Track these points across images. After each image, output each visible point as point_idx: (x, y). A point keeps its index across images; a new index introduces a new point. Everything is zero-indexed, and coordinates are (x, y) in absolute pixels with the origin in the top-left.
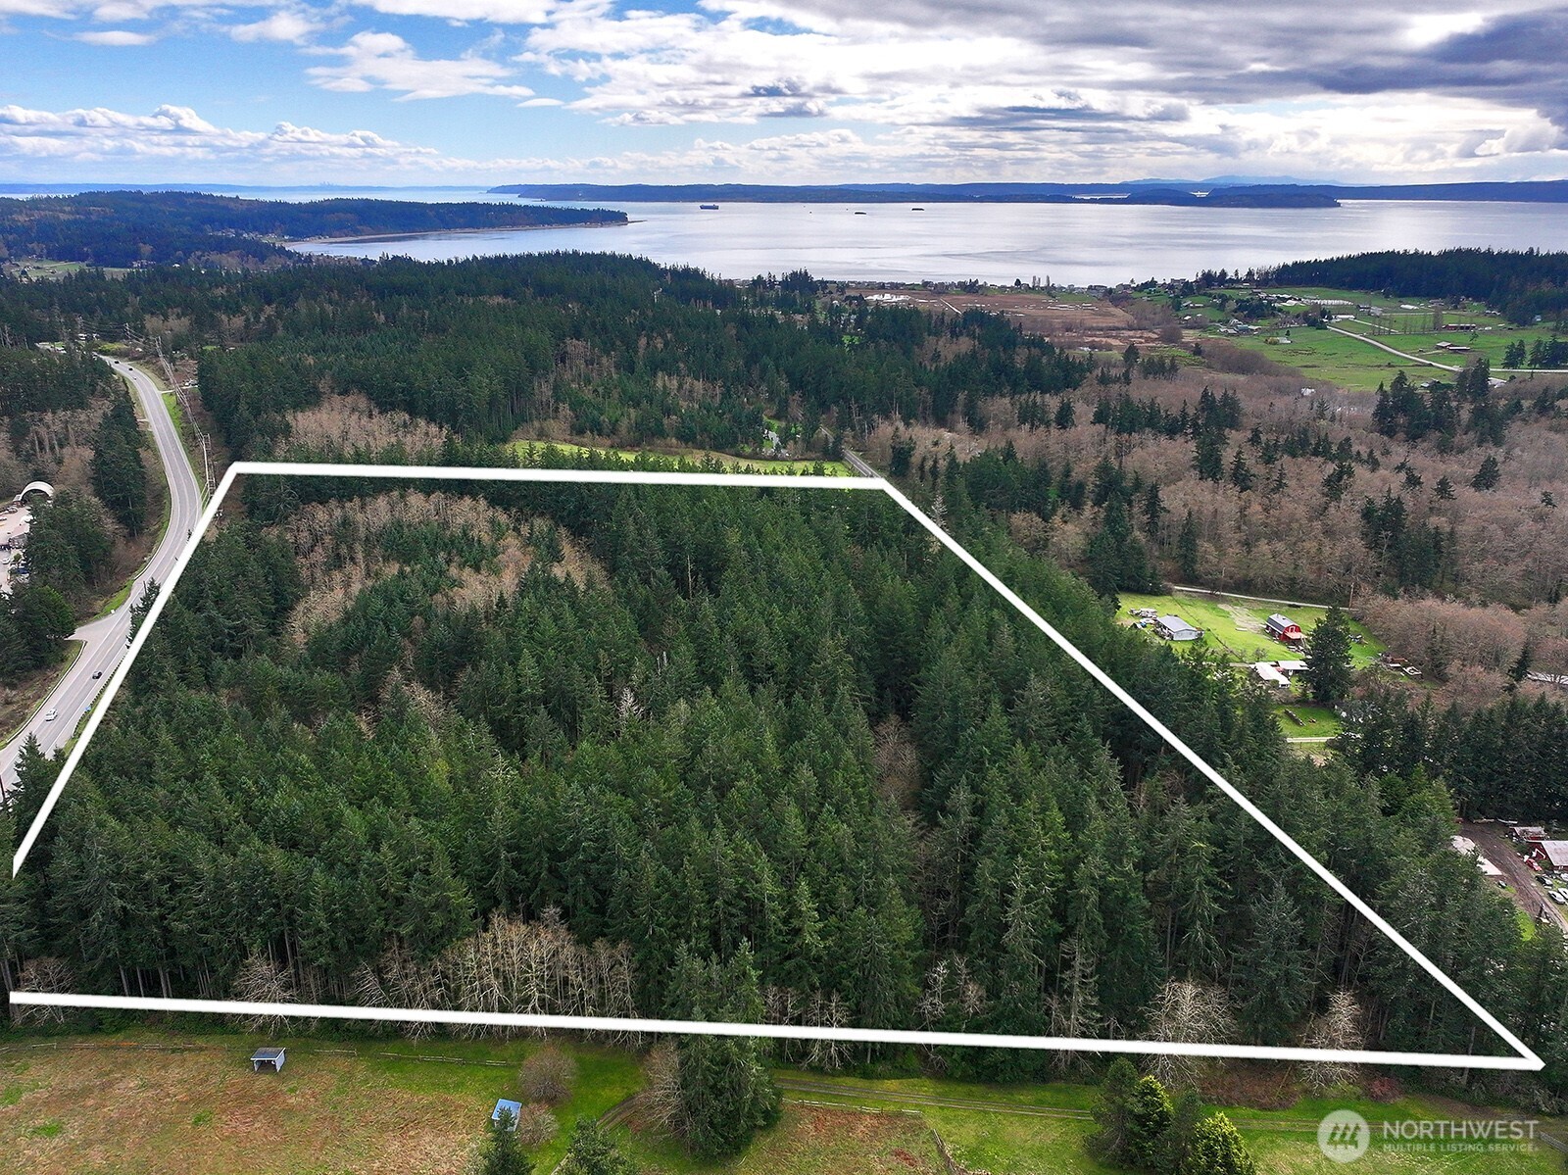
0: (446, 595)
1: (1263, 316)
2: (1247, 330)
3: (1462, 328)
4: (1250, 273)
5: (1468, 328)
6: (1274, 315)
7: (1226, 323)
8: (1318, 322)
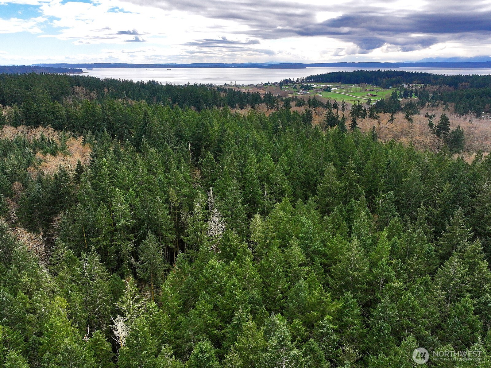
0: (37, 168)
1: (309, 89)
2: (306, 93)
3: (371, 90)
4: (298, 80)
5: (373, 90)
6: (312, 89)
7: (298, 92)
8: (328, 90)
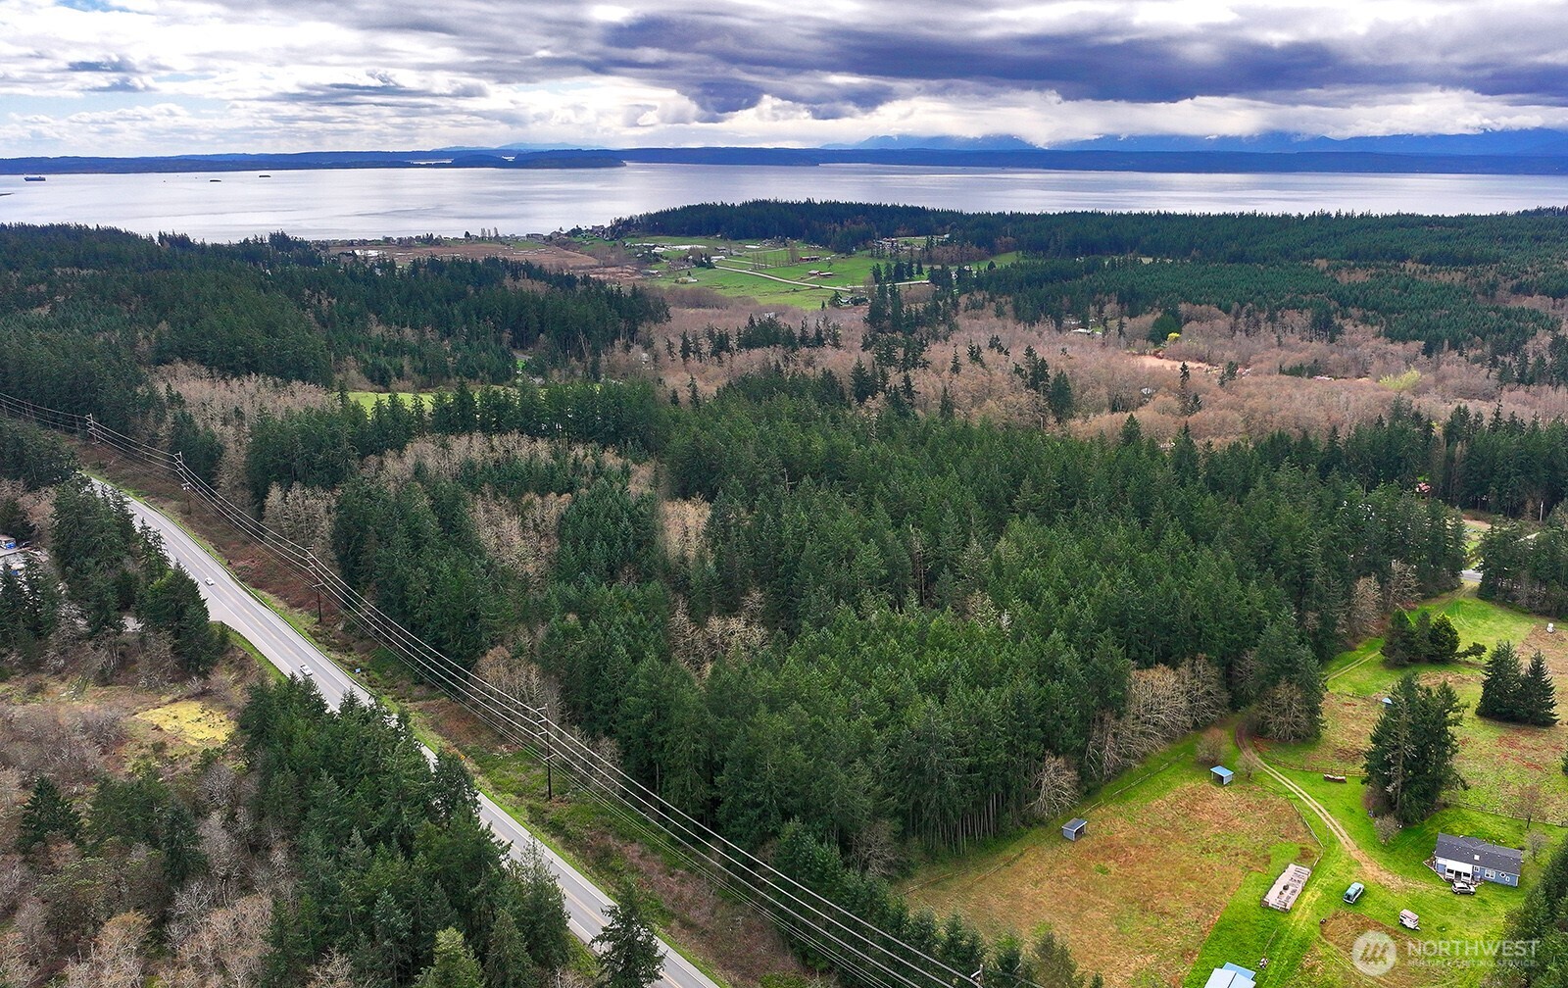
8: (703, 262)
